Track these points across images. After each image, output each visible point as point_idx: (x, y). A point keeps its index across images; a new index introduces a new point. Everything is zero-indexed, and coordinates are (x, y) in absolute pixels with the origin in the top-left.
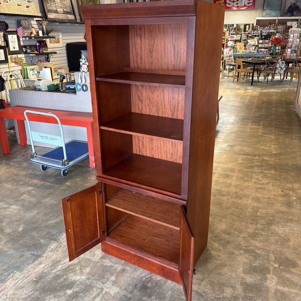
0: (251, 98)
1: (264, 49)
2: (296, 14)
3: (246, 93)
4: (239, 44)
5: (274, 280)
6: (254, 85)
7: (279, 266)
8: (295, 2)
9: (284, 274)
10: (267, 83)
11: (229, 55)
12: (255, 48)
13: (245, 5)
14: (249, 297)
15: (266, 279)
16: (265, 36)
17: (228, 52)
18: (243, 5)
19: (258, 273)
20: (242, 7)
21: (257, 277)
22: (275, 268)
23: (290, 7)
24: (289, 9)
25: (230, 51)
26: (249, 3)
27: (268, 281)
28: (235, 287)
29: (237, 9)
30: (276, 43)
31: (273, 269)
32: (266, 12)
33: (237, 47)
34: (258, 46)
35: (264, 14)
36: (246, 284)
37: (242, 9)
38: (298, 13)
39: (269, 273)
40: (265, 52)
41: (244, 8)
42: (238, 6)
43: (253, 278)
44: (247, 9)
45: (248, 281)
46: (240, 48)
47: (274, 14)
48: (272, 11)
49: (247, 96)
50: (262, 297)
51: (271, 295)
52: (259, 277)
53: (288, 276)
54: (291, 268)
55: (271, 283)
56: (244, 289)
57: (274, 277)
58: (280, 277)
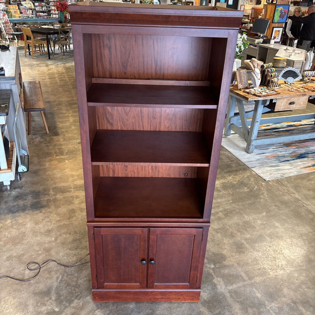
0: (59, 76)
1: (42, 13)
3: (50, 70)
4: (12, 7)
5: (221, 283)
6: (52, 59)
7: (215, 266)
9: (222, 271)
10: (64, 55)
12: (32, 12)
15: (215, 285)
17: (2, 17)
19: (206, 283)
21: (208, 288)
22: (213, 269)
25: (4, 16)
27: (218, 286)
28: (200, 311)
30: (63, 9)
31: (213, 272)
33: (11, 11)
34: (35, 10)
36: (206, 301)
39: (214, 278)
40: (45, 17)
43: (206, 292)
45: (205, 298)
46: (15, 12)
49: (53, 74)
50: (226, 308)
51: (230, 300)
52: (210, 288)
53: (226, 271)
54: (223, 262)
55: (222, 288)
56: (208, 308)
57: (219, 279)
58: (223, 277)
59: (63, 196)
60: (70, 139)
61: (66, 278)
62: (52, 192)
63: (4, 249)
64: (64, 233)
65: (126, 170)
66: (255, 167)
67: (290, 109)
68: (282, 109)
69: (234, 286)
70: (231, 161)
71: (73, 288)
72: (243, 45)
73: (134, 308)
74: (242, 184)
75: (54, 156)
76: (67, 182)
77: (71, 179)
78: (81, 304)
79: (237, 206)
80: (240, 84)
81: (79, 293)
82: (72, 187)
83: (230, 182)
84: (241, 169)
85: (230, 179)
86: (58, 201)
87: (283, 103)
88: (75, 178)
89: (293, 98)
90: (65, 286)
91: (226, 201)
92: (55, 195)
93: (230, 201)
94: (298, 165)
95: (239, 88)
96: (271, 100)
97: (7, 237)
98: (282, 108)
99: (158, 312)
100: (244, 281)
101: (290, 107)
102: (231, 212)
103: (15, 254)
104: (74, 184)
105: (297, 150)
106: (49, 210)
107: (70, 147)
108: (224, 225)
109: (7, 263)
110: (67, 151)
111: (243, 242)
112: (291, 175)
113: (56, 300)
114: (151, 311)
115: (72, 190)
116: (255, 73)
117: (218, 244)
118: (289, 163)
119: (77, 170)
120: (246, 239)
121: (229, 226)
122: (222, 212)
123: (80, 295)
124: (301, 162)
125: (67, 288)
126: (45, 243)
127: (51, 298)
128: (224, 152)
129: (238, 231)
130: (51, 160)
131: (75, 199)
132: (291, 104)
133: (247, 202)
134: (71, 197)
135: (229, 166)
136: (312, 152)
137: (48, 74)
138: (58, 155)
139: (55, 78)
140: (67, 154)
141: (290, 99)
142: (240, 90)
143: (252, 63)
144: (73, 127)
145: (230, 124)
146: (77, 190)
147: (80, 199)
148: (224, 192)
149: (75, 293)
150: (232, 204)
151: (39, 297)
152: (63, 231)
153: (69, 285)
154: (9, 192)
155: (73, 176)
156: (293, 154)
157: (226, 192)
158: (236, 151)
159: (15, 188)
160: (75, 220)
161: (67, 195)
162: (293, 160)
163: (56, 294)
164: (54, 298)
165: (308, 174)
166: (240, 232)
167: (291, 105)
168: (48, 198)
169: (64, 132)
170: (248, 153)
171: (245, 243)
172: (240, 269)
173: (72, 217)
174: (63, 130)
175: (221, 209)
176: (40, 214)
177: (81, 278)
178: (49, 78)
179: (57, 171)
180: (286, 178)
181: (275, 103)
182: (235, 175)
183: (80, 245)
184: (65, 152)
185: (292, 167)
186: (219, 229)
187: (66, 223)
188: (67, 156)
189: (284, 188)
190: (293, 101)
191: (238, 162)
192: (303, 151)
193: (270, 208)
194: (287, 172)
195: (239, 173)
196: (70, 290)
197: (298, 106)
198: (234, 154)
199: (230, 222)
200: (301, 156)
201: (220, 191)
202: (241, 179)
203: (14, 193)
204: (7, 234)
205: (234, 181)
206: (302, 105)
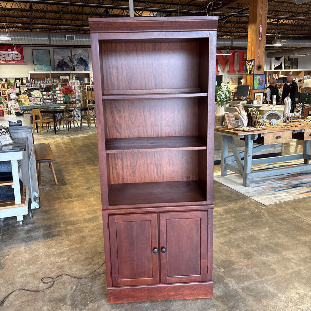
0: (65, 145)
1: (49, 100)
2: (65, 69)
3: (56, 141)
4: (22, 97)
5: (232, 282)
6: (58, 134)
7: (225, 270)
8: (62, 58)
9: (233, 273)
10: (69, 130)
11: (15, 107)
12: (40, 100)
13: (13, 59)
14: (232, 306)
15: (227, 284)
16: (44, 88)
17: (14, 105)
18: (12, 59)
20: (11, 61)
21: (220, 287)
23: (59, 62)
24: (58, 64)
25: (15, 104)
26: (17, 58)
27: (229, 285)
28: (215, 305)
29: (5, 63)
30: (68, 92)
31: (223, 274)
32: (37, 67)
33: (22, 99)
34: (43, 98)
35: (36, 69)
36: (219, 297)
37: (10, 63)
38: (67, 69)
39: (225, 279)
40: (52, 103)
41: (14, 62)
42: (5, 60)
43: (219, 290)
44: (16, 63)
45: (218, 294)
46: (25, 100)
47: (46, 69)
48: (43, 66)
49: (59, 144)
50: (239, 300)
51: (243, 294)
52: (222, 286)
53: (236, 273)
54: (233, 266)
55: (233, 285)
56: (222, 302)
57: (230, 279)
58: (234, 277)
59: (74, 227)
60: (78, 187)
61: (80, 287)
62: (62, 225)
63: (18, 269)
64: (76, 254)
65: (134, 176)
66: (253, 196)
67: (277, 142)
68: (270, 143)
69: (246, 284)
70: (231, 193)
71: (88, 295)
72: (227, 92)
73: (149, 306)
74: (243, 209)
75: (64, 200)
76: (77, 217)
77: (80, 215)
78: (96, 306)
79: (240, 225)
80: (229, 125)
81: (94, 298)
82: (82, 220)
83: (231, 208)
84: (240, 199)
85: (232, 206)
86: (69, 231)
87: (270, 137)
88: (84, 213)
89: (278, 133)
90: (80, 293)
91: (229, 222)
92: (66, 227)
93: (233, 222)
94: (295, 192)
95: (229, 128)
96: (259, 135)
97: (21, 260)
98: (270, 142)
99: (173, 308)
100: (255, 279)
101: (278, 141)
102: (235, 229)
103: (29, 272)
104: (83, 218)
105: (291, 182)
106: (60, 238)
107: (78, 192)
108: (229, 239)
109: (22, 279)
110: (75, 195)
111: (250, 250)
112: (289, 200)
113: (71, 305)
114: (166, 308)
115: (82, 222)
116: (241, 115)
117: (226, 254)
118: (285, 191)
119: (86, 208)
120: (252, 249)
121: (234, 239)
122: (226, 230)
123: (95, 300)
124: (296, 190)
125: (82, 295)
126: (59, 262)
127: (66, 304)
128: (223, 188)
129: (244, 243)
130: (61, 202)
131: (85, 228)
132: (277, 138)
133: (250, 222)
134: (81, 227)
135: (229, 197)
136: (306, 182)
137: (55, 144)
138: (66, 199)
139: (62, 146)
140: (75, 197)
141: (276, 134)
142: (230, 129)
143: (238, 108)
144: (80, 178)
145: (225, 164)
146: (87, 222)
147: (89, 228)
148: (227, 216)
149: (90, 298)
150: (235, 224)
151: (54, 303)
152: (74, 253)
153: (83, 292)
154: (22, 228)
155: (82, 212)
156: (288, 185)
157: (229, 215)
158: (234, 186)
159: (27, 224)
160: (86, 244)
161: (77, 226)
162: (289, 189)
163: (71, 300)
164: (69, 303)
165: (305, 198)
166: (246, 243)
167: (278, 140)
168: (59, 229)
169: (71, 182)
170: (245, 186)
171: (252, 251)
172: (249, 271)
173: (84, 242)
174: (71, 181)
175: (225, 228)
176: (53, 241)
177: (95, 287)
178: (56, 147)
179: (67, 210)
180: (284, 202)
181: (263, 138)
182: (236, 203)
183: (92, 262)
184: (74, 196)
185: (288, 194)
186: (225, 242)
187: (77, 246)
188: (76, 199)
189: (283, 210)
190: (279, 135)
191: (237, 194)
192: (297, 182)
193: (272, 225)
194: (284, 198)
195: (239, 201)
196: (84, 296)
197: (285, 140)
198: (233, 188)
199: (236, 237)
200: (295, 186)
201: (223, 215)
202: (242, 205)
203: (26, 228)
204: (20, 257)
205: (235, 207)
206: (288, 139)
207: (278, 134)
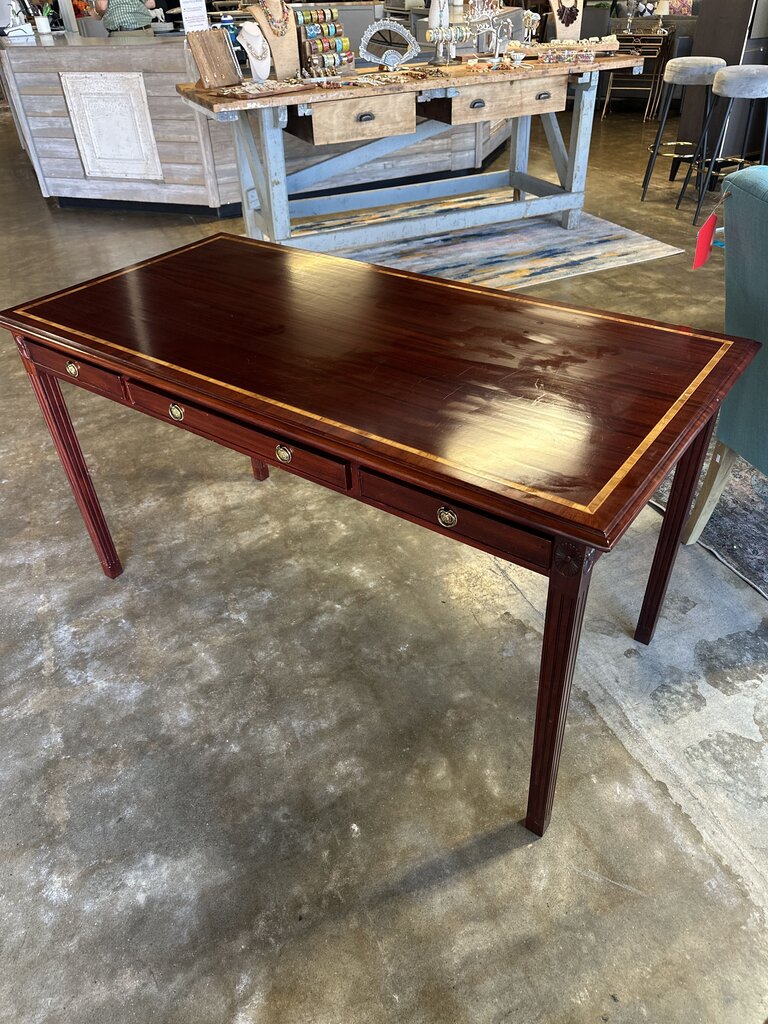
67: (363, 135)
68: (339, 138)
87: (335, 116)
89: (363, 102)
95: (207, 87)
96: (292, 109)
98: (336, 134)
101: (363, 130)
132: (361, 118)
141: (355, 105)
145: (251, 211)
167: (365, 125)
181: (308, 119)
190: (367, 110)
197: (389, 126)
206: (401, 124)
207: (364, 106)
